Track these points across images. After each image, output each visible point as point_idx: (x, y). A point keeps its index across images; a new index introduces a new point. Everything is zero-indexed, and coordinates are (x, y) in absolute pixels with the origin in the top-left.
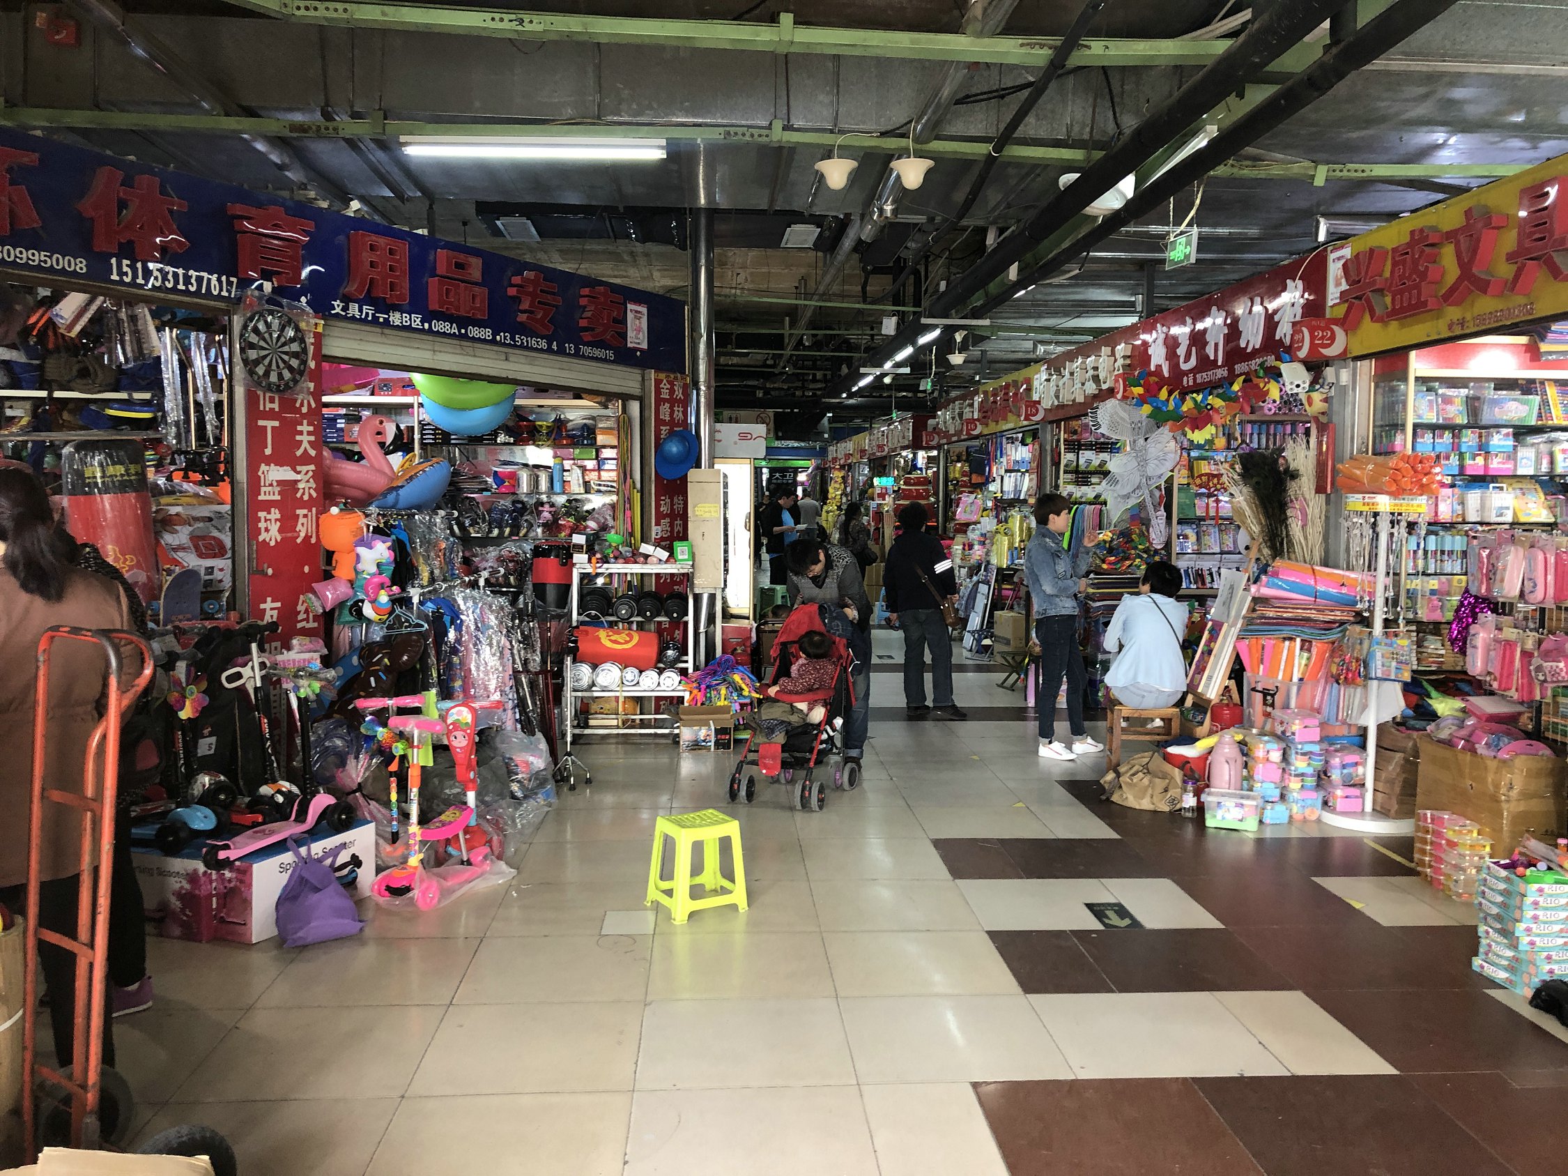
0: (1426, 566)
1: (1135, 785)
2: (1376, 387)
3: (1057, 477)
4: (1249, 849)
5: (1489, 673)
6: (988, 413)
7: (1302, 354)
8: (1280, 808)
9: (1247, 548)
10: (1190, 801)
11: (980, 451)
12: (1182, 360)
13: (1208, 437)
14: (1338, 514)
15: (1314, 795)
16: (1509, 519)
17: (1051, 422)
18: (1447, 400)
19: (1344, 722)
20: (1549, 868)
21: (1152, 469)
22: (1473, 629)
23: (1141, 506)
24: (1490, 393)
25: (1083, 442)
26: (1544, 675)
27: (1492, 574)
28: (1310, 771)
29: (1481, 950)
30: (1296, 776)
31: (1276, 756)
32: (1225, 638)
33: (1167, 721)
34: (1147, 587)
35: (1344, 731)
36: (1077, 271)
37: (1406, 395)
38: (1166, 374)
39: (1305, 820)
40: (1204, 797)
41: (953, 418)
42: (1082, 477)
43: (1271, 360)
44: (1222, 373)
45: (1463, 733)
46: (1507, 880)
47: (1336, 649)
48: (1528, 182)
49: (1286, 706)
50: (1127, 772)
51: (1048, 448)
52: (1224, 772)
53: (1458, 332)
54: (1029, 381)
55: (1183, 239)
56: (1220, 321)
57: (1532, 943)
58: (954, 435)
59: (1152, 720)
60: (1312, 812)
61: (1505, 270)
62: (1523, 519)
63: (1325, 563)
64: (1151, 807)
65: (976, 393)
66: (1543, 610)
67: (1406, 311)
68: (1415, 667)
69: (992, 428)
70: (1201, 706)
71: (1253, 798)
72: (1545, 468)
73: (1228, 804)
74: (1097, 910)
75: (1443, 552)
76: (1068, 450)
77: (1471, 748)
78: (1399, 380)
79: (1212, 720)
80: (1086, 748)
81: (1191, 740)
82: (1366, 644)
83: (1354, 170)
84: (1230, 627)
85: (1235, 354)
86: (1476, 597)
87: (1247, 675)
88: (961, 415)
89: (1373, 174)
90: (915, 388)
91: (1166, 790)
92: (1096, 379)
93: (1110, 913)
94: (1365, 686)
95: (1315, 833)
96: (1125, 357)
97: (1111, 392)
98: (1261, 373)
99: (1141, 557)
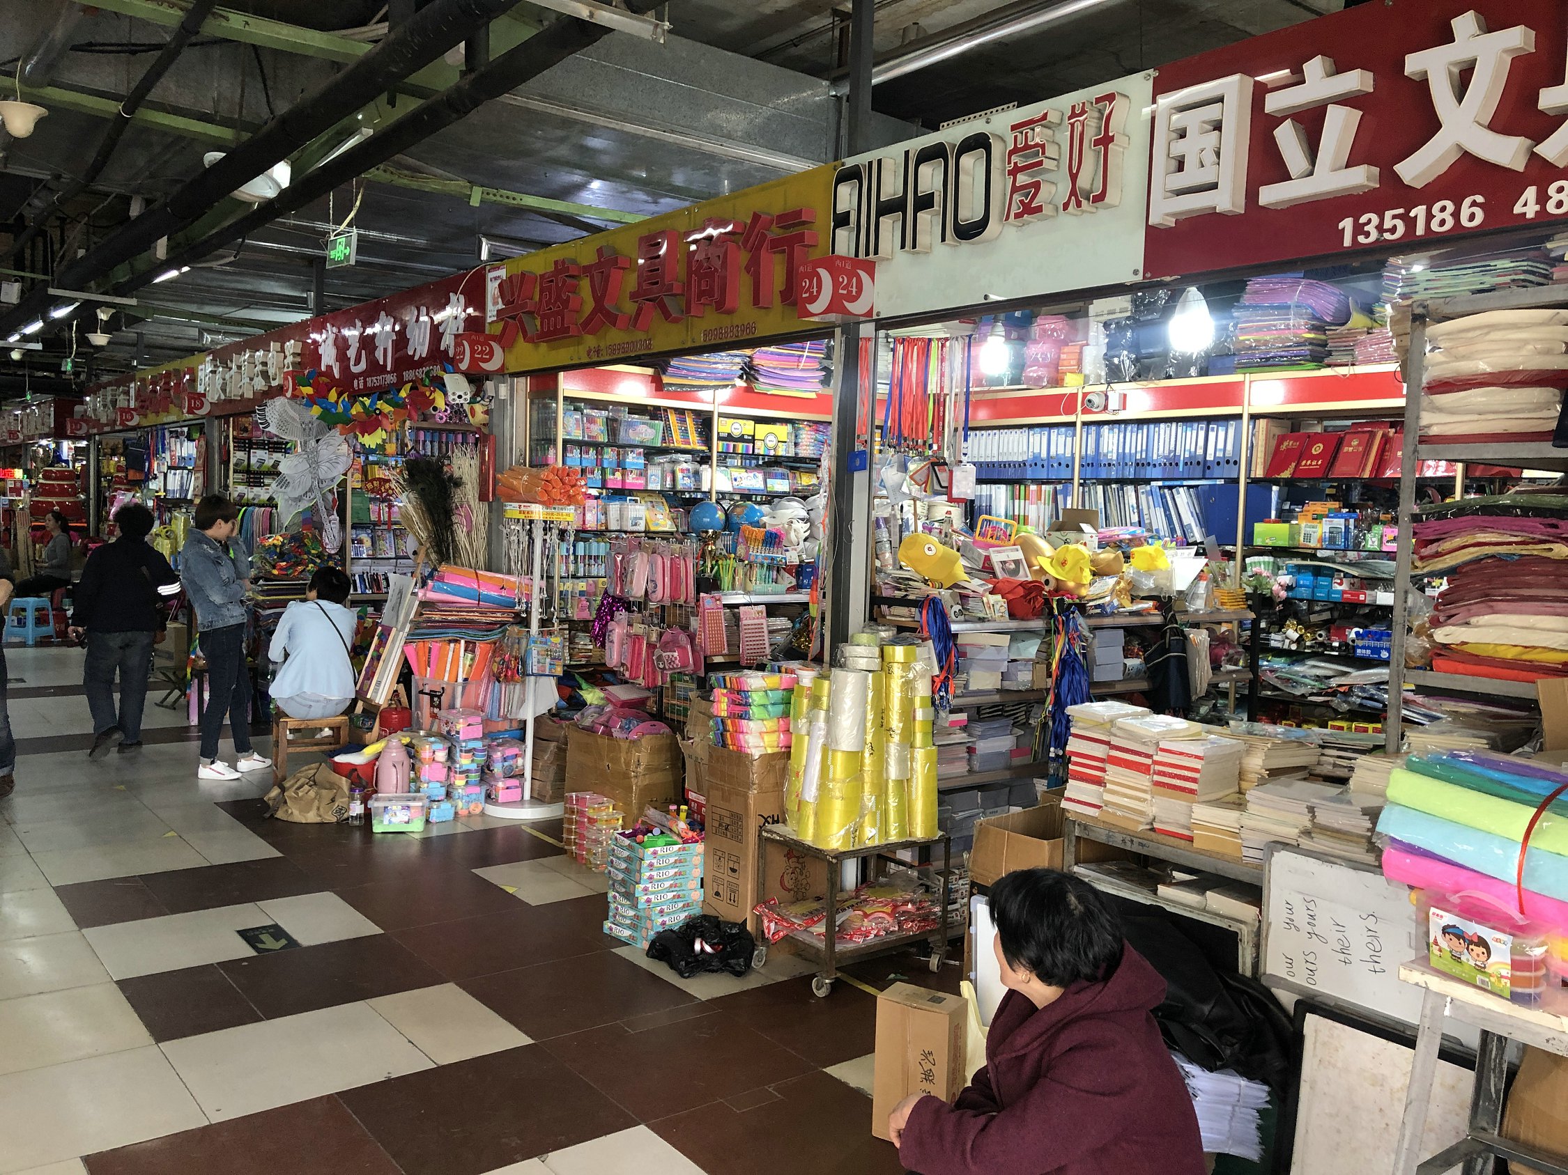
0: (577, 569)
1: (301, 799)
2: (532, 403)
3: (227, 477)
4: (415, 850)
5: (623, 665)
6: (146, 403)
7: (464, 366)
8: (446, 806)
9: (415, 553)
10: (357, 809)
11: (138, 445)
12: (352, 362)
13: (380, 441)
14: (500, 522)
15: (477, 789)
16: (642, 528)
17: (217, 418)
18: (591, 420)
19: (505, 718)
20: (662, 833)
21: (324, 472)
22: (611, 625)
23: (314, 509)
24: (625, 416)
25: (254, 440)
26: (664, 664)
27: (623, 575)
28: (474, 767)
29: (611, 914)
30: (461, 773)
31: (441, 756)
32: (394, 642)
33: (336, 729)
34: (314, 594)
35: (507, 726)
36: (232, 259)
37: (556, 412)
38: (337, 376)
39: (470, 815)
40: (371, 804)
41: (105, 406)
42: (255, 477)
43: (437, 370)
44: (391, 378)
45: (603, 719)
46: (630, 848)
47: (497, 649)
48: (645, 233)
49: (452, 706)
50: (292, 786)
51: (216, 444)
52: (391, 777)
53: (595, 359)
54: (192, 371)
55: (342, 240)
56: (388, 328)
57: (648, 901)
58: (107, 425)
59: (321, 730)
60: (477, 807)
61: (630, 307)
62: (653, 528)
63: (489, 569)
64: (318, 820)
65: (133, 379)
66: (663, 607)
67: (553, 334)
68: (567, 662)
69: (152, 419)
70: (371, 711)
71: (420, 799)
72: (668, 484)
73: (394, 808)
74: (249, 936)
75: (590, 557)
76: (237, 448)
77: (608, 733)
78: (551, 399)
79: (381, 725)
80: (252, 764)
81: (358, 746)
82: (524, 642)
83: (508, 197)
84: (399, 631)
85: (404, 362)
86: (613, 597)
87: (416, 678)
88: (114, 402)
89: (522, 203)
90: (56, 368)
91: (333, 800)
92: (265, 374)
93: (264, 937)
94: (523, 682)
95: (478, 826)
96: (294, 354)
97: (280, 390)
98: (427, 381)
99: (314, 563)
